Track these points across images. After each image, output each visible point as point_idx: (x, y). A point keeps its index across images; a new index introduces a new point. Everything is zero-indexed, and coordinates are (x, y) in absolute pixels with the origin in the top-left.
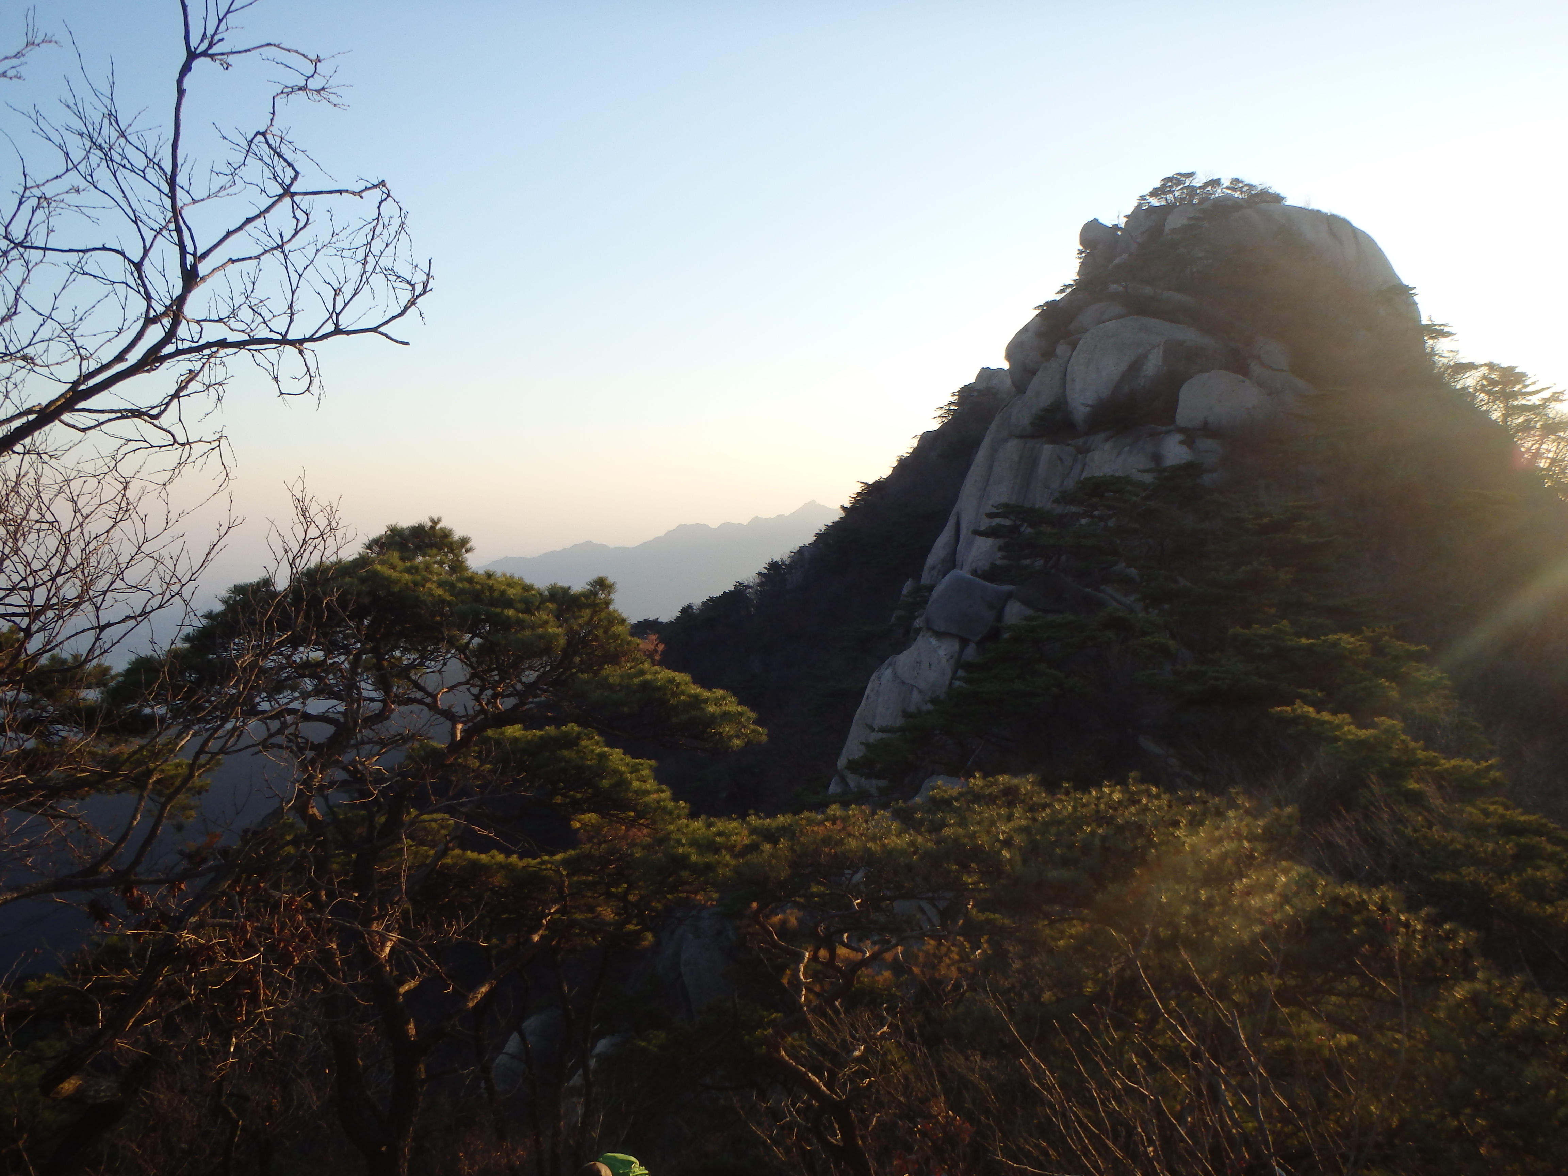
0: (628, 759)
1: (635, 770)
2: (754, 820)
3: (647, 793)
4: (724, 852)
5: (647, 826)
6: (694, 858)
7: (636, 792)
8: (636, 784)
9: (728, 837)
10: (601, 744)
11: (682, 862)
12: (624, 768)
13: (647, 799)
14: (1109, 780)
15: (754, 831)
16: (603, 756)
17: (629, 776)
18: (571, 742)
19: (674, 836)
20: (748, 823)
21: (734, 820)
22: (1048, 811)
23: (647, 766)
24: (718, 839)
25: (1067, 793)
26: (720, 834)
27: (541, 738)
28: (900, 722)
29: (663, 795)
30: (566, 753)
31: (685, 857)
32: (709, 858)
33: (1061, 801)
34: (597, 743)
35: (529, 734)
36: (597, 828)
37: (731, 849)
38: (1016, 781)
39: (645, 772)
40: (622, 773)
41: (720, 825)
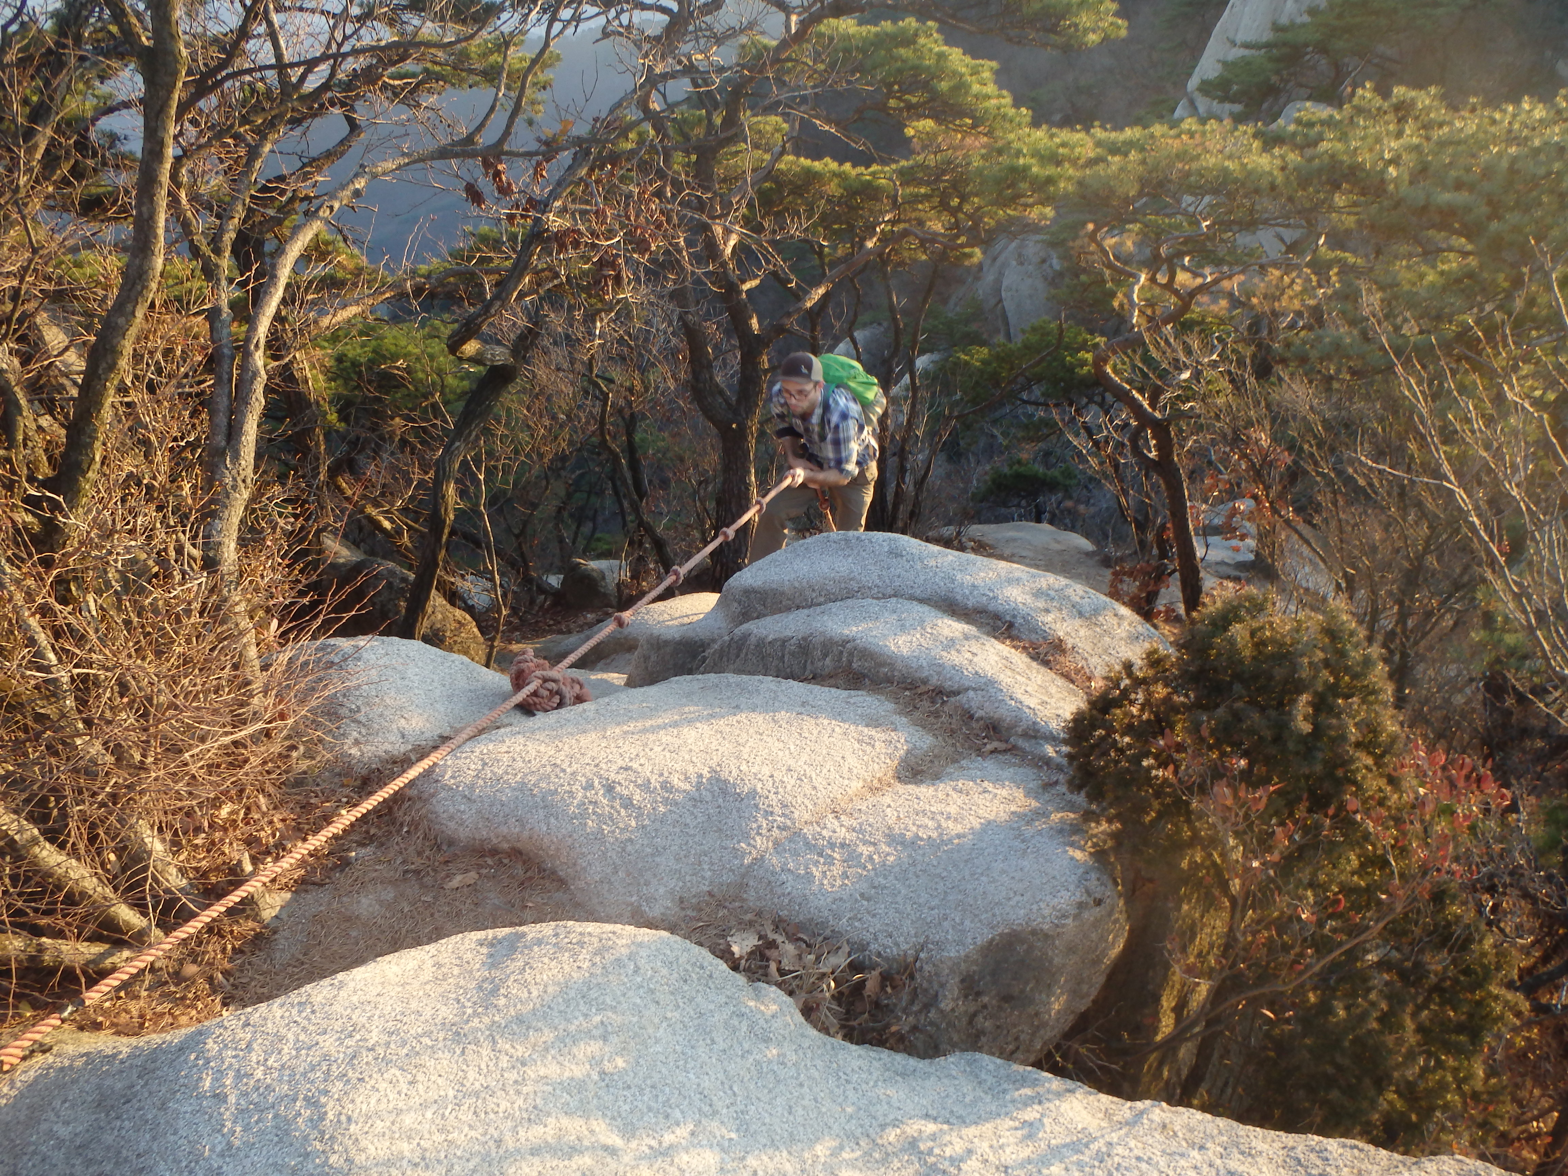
0: (968, 59)
1: (975, 72)
2: (1099, 133)
3: (988, 97)
4: (1067, 165)
5: (985, 135)
6: (1035, 169)
7: (976, 96)
8: (976, 88)
9: (1072, 148)
10: (940, 42)
11: (1021, 173)
12: (964, 70)
13: (987, 104)
14: (1531, 96)
15: (1099, 144)
16: (941, 56)
17: (969, 79)
18: (909, 41)
19: (1015, 145)
20: (1093, 136)
21: (1077, 131)
22: (1446, 129)
23: (988, 67)
24: (1061, 150)
25: (1473, 110)
26: (1064, 145)
27: (877, 35)
28: (1267, 36)
29: (1003, 101)
30: (902, 51)
31: (1026, 168)
32: (1050, 170)
33: (1464, 118)
34: (936, 42)
35: (865, 30)
36: (931, 136)
37: (1074, 162)
38: (1413, 94)
39: (986, 75)
40: (962, 76)
41: (1064, 135)
